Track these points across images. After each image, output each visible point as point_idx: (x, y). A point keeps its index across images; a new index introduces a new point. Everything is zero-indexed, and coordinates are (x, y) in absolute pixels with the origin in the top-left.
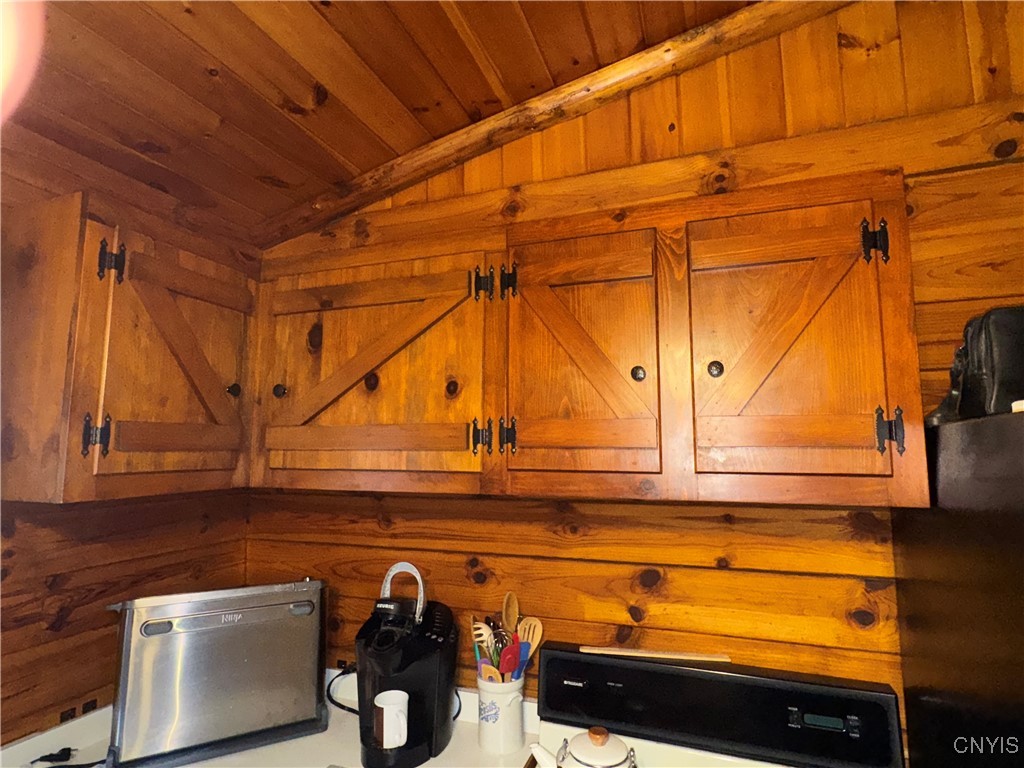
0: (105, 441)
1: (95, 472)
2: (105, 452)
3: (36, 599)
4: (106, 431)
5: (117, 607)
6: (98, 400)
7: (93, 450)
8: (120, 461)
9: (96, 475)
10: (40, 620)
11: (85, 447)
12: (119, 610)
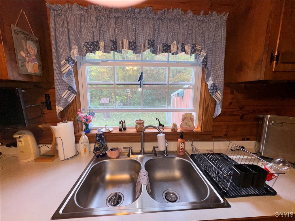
0: (277, 60)
1: (273, 70)
2: (277, 63)
3: (238, 111)
4: (278, 56)
5: (262, 116)
6: (276, 45)
7: (273, 63)
8: (282, 66)
9: (274, 71)
10: (238, 116)
11: (271, 62)
12: (262, 117)
